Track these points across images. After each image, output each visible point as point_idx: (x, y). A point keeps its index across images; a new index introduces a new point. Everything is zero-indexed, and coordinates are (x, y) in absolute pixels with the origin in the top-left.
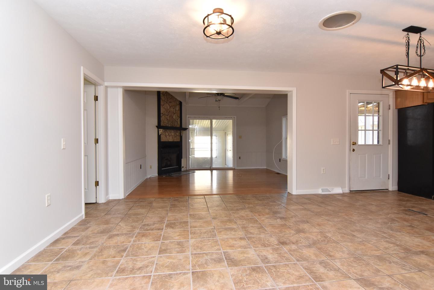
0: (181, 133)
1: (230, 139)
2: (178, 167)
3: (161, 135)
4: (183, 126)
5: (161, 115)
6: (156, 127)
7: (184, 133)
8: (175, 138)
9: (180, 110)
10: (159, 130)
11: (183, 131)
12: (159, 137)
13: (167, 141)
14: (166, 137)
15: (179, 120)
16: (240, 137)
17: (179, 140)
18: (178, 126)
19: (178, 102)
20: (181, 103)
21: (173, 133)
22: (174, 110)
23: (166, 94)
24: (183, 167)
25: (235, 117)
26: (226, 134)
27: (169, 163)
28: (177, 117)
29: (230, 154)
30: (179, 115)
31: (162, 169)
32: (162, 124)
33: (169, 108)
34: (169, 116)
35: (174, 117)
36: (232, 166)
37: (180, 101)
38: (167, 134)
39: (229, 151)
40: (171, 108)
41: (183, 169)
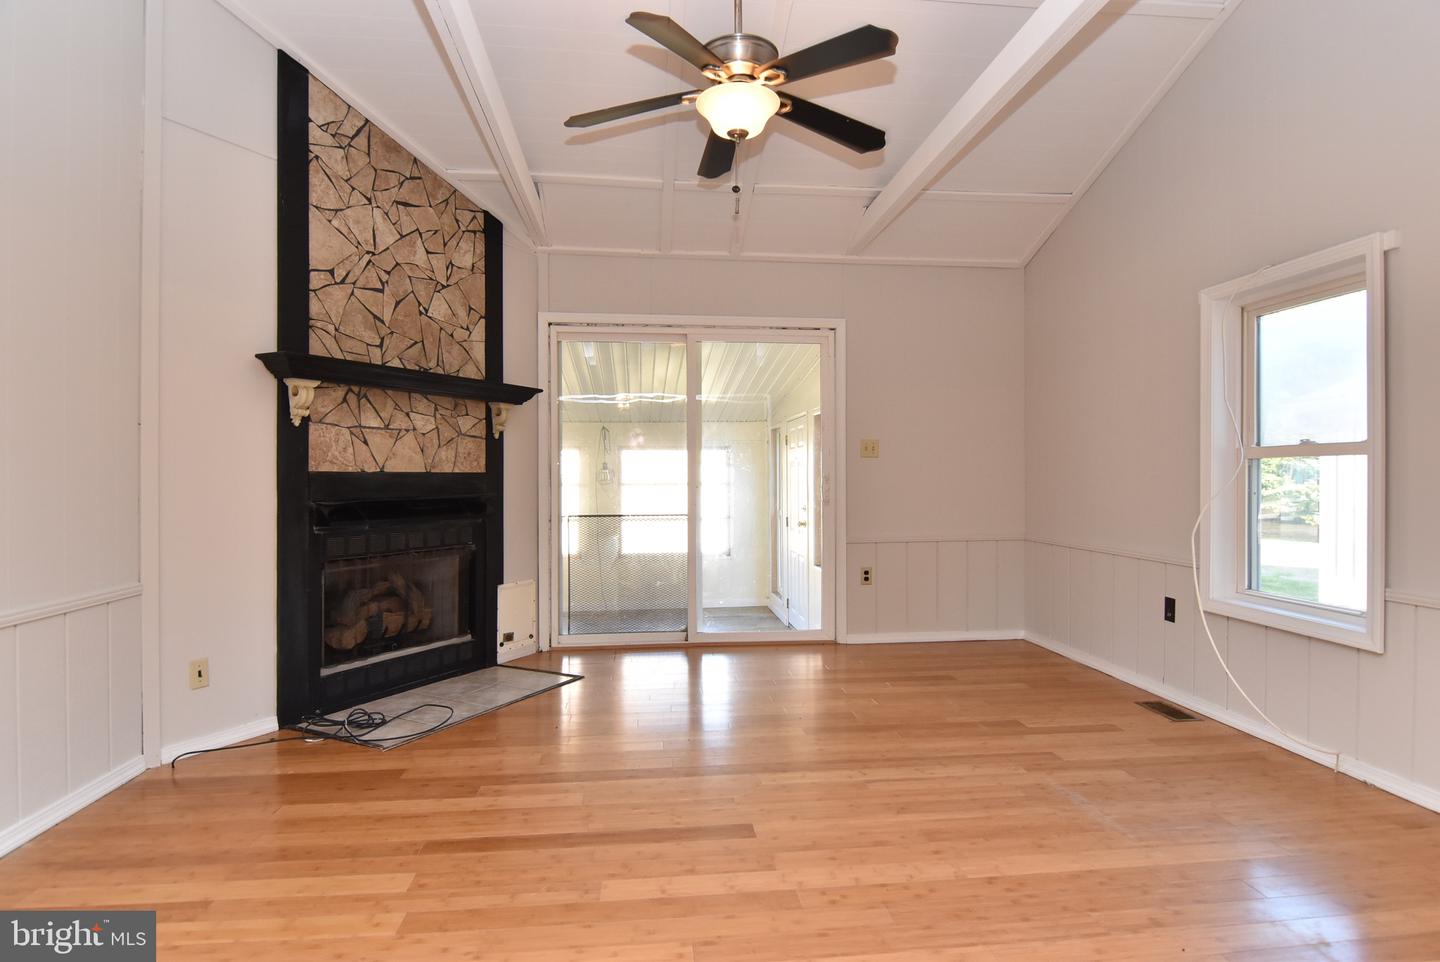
0: (495, 420)
1: (800, 463)
2: (468, 638)
3: (312, 427)
4: (512, 376)
5: (316, 280)
6: (260, 363)
7: (513, 421)
8: (443, 453)
9: (487, 273)
10: (291, 383)
11: (503, 406)
12: (292, 440)
13: (371, 468)
14: (366, 442)
15: (479, 332)
16: (870, 449)
17: (478, 466)
18: (475, 368)
19: (470, 215)
20: (492, 230)
21: (423, 416)
22: (439, 263)
23: (361, 140)
24: (509, 637)
25: (841, 325)
26: (776, 439)
27: (393, 622)
28: (462, 313)
29: (800, 543)
30: (480, 304)
31: (325, 672)
32: (320, 345)
33: (387, 238)
34: (388, 298)
35: (439, 309)
36: (818, 626)
37: (486, 214)
38: (375, 423)
39: (793, 523)
40: (413, 245)
41: (504, 653)
